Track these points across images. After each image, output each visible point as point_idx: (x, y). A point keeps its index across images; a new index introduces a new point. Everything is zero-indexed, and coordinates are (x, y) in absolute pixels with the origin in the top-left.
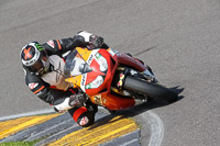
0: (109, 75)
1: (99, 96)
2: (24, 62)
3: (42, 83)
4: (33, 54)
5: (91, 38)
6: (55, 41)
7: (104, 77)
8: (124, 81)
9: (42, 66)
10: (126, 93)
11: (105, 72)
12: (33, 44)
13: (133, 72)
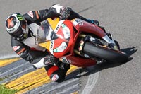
0: (71, 42)
1: (65, 58)
2: (8, 30)
3: (23, 46)
4: (15, 23)
5: (61, 10)
6: (34, 12)
7: (67, 43)
8: (83, 46)
9: (22, 33)
10: (87, 56)
11: (68, 39)
12: (15, 15)
13: (92, 39)
